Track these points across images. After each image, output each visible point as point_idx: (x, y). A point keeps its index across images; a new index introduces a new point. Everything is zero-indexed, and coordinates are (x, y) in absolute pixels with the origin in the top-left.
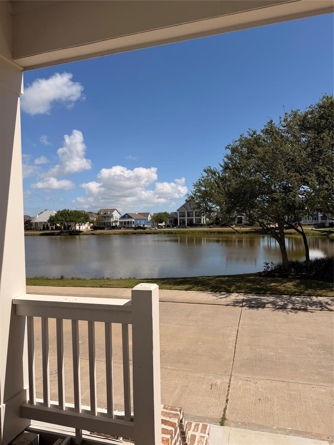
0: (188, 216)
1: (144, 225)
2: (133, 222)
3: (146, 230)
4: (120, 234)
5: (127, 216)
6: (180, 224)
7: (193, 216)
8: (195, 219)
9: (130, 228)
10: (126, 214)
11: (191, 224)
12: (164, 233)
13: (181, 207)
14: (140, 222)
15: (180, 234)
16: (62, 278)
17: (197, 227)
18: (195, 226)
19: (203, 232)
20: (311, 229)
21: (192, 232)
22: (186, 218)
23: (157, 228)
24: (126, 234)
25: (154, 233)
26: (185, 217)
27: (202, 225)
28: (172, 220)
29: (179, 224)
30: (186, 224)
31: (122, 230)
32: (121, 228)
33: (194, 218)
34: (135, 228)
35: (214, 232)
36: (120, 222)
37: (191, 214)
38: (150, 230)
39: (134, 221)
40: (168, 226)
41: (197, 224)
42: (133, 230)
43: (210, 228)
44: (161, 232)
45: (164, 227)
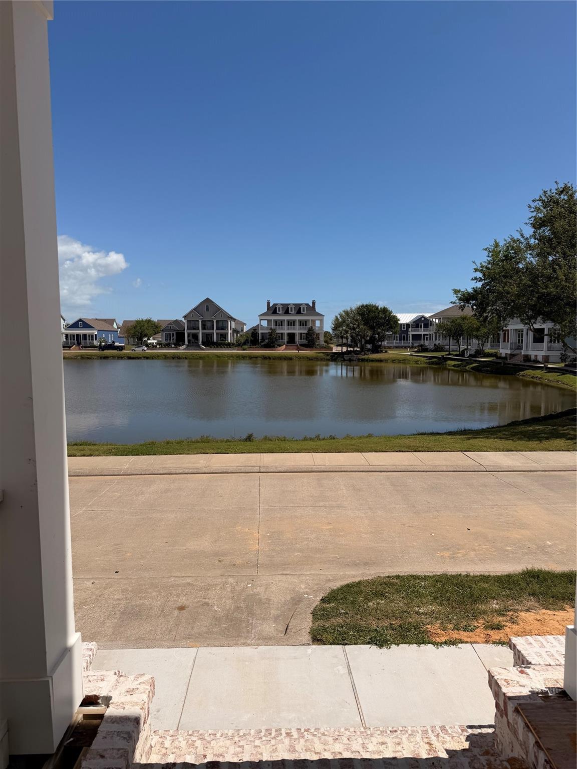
0: (204, 328)
1: (114, 342)
2: (96, 335)
3: (124, 351)
4: (74, 358)
5: (80, 324)
6: (189, 341)
7: (213, 329)
8: (217, 334)
9: (89, 347)
10: (80, 320)
11: (208, 342)
12: (164, 357)
13: (191, 312)
14: (107, 336)
15: (196, 359)
16: (249, 438)
17: (221, 347)
18: (217, 347)
19: (237, 357)
20: (409, 354)
21: (218, 357)
22: (200, 332)
23: (145, 349)
24: (88, 358)
25: (144, 357)
26: (199, 329)
27: (229, 345)
28: (170, 334)
29: (186, 342)
30: (200, 343)
31: (73, 350)
32: (70, 347)
33: (215, 331)
34: (102, 348)
35: (256, 358)
36: (67, 336)
37: (209, 324)
38: (131, 351)
39: (96, 333)
40: (168, 346)
41: (221, 343)
42: (99, 351)
43: (244, 350)
44: (158, 356)
45: (158, 346)
